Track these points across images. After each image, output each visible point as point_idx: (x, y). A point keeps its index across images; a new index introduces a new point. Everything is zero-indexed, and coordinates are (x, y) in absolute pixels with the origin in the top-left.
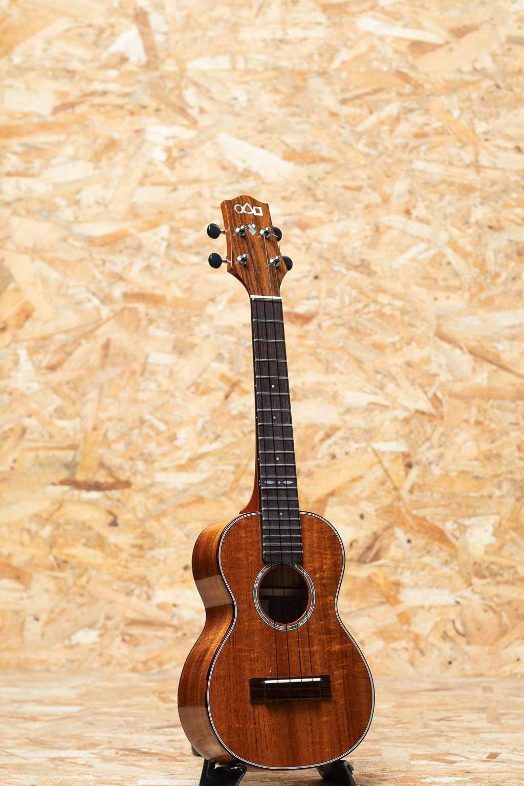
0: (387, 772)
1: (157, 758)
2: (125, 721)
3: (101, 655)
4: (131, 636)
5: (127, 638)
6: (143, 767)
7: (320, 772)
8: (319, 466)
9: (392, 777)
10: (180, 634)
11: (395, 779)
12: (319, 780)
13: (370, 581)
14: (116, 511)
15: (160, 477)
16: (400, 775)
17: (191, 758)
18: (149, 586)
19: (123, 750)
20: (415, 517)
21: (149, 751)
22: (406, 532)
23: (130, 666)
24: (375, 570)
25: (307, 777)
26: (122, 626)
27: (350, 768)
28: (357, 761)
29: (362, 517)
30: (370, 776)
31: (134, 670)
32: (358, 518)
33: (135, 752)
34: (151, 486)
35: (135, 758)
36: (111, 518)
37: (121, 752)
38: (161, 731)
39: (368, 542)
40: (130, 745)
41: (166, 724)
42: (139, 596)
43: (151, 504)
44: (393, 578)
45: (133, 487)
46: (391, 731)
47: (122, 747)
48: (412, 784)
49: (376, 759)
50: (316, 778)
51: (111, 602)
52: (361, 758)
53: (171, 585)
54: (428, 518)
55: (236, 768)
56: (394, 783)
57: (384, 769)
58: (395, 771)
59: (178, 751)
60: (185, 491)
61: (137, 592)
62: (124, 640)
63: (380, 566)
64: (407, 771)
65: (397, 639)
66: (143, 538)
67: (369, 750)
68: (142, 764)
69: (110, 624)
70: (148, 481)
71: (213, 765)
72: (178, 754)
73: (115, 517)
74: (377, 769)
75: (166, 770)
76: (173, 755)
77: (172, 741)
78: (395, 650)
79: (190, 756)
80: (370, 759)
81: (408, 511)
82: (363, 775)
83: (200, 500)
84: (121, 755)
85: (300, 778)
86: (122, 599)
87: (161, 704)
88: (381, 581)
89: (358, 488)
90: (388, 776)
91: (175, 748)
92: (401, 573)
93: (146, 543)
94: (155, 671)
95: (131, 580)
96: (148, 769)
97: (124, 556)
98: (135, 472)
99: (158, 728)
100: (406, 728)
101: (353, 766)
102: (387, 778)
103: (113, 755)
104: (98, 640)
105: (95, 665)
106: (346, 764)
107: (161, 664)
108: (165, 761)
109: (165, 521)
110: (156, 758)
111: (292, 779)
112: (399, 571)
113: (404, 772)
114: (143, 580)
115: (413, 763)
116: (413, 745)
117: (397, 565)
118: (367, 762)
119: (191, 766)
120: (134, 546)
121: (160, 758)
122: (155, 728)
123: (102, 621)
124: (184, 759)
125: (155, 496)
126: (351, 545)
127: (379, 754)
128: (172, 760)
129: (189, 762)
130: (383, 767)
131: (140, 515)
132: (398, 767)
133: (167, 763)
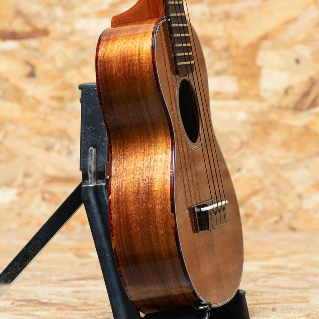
1: (56, 307)
3: (19, 215)
4: (51, 193)
5: (47, 196)
8: (250, 8)
14: (33, 61)
15: (80, 24)
19: (21, 301)
24: (312, 118)
26: (41, 183)
29: (297, 61)
32: (293, 63)
34: (72, 33)
35: (31, 308)
36: (28, 69)
37: (16, 303)
38: (68, 283)
39: (304, 88)
40: (29, 297)
42: (59, 152)
43: (70, 53)
45: (52, 35)
47: (21, 298)
49: (302, 306)
51: (29, 158)
57: (310, 314)
59: (82, 301)
61: (57, 146)
62: (44, 199)
66: (63, 89)
68: (37, 313)
69: (29, 181)
70: (67, 29)
72: (80, 304)
73: (33, 68)
74: (301, 314)
77: (78, 292)
84: (17, 306)
86: (41, 154)
89: (292, 31)
91: (79, 299)
95: (51, 134)
97: (42, 109)
98: (54, 20)
99: (66, 280)
103: (8, 306)
104: (17, 199)
105: (14, 225)
108: (64, 310)
110: (54, 308)
114: (63, 134)
119: (93, 315)
120: (54, 98)
121: (60, 308)
122: (63, 281)
123: (20, 178)
124: (86, 308)
125: (75, 44)
126: (286, 92)
127: (307, 300)
128: (72, 309)
129: (91, 311)
130: (308, 313)
131: (60, 64)
133: (66, 312)
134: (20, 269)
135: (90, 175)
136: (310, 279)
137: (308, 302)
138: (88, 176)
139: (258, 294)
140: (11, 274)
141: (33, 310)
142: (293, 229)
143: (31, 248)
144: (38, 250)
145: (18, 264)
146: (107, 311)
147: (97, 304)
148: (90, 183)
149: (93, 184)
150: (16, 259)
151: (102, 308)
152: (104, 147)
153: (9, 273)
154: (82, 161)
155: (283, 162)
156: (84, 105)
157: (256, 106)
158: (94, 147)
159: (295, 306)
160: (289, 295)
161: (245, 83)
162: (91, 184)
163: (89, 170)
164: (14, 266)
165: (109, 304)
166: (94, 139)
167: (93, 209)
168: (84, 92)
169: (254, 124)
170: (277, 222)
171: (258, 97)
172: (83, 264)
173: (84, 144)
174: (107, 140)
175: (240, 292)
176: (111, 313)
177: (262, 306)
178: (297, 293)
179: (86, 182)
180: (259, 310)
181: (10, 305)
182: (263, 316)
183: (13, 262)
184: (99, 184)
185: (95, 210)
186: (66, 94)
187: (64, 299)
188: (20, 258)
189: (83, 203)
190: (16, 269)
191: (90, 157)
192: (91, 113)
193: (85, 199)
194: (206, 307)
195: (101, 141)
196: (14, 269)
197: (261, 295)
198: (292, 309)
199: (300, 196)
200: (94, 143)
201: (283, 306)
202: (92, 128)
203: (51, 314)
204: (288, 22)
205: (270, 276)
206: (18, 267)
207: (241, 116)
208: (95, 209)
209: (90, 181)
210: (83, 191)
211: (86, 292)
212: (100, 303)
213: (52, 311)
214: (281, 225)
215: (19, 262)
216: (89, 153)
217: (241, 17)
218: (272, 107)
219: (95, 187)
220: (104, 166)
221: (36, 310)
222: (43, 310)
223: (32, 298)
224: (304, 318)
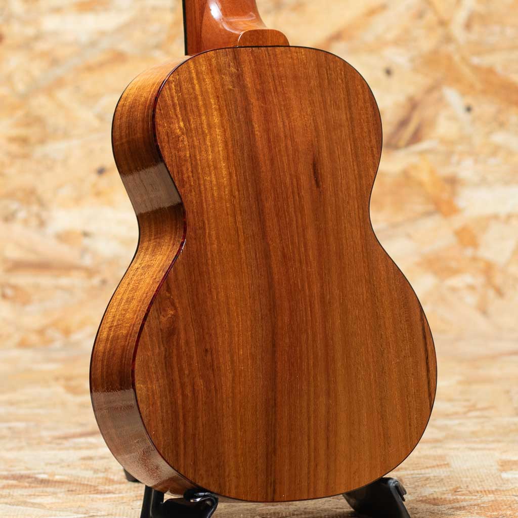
0: (463, 495)
1: (65, 488)
2: (10, 428)
4: (15, 288)
5: (9, 292)
6: (41, 506)
7: (348, 501)
9: (472, 502)
10: (96, 281)
11: (478, 505)
12: (347, 513)
13: (406, 177)
15: (50, 23)
16: (485, 499)
17: (122, 486)
18: (41, 203)
19: (6, 478)
20: (476, 69)
21: (51, 478)
22: (463, 94)
23: (16, 338)
24: (414, 160)
25: (325, 510)
27: (400, 491)
28: (410, 477)
29: (388, 72)
30: (435, 502)
31: (23, 344)
32: (382, 75)
33: (27, 480)
34: (38, 37)
35: (26, 492)
38: (67, 443)
39: (400, 114)
40: (19, 470)
41: (79, 430)
42: (26, 222)
43: (37, 69)
44: (446, 171)
45: (8, 41)
46: (460, 424)
47: (5, 473)
48: (509, 513)
49: (442, 472)
50: (341, 510)
52: (416, 472)
53: (78, 200)
54: (499, 69)
55: (198, 500)
56: (477, 513)
57: (457, 488)
58: (478, 492)
59: (101, 475)
60: (93, 44)
61: (22, 215)
62: (4, 296)
63: (422, 153)
64: (496, 490)
65: (455, 272)
66: (28, 125)
67: (427, 457)
68: (38, 500)
70: (30, 31)
71: (160, 495)
72: (101, 480)
74: (444, 489)
75: (81, 510)
76: (92, 483)
77: (91, 458)
78: (454, 290)
79: (121, 483)
80: (431, 473)
81: (464, 59)
82: (422, 501)
83: (119, 58)
84: (4, 487)
85: (312, 513)
87: (70, 398)
88: (424, 176)
89: (379, 26)
90: (464, 500)
91: (96, 471)
92: (459, 163)
93: (33, 132)
94: (58, 344)
95: (11, 196)
96: (51, 509)
98: (9, 18)
99: (66, 438)
100: (486, 417)
101: (404, 487)
102: (465, 504)
106: (392, 484)
107: (67, 332)
108: (78, 494)
109: (63, 95)
110: (63, 490)
111: (301, 514)
112: (455, 159)
113: (493, 492)
114: (30, 196)
115: (505, 475)
116: (500, 445)
117: (449, 149)
118: (427, 479)
119: (125, 500)
120: (13, 140)
121: (70, 489)
122: (59, 438)
124: (111, 488)
125: (44, 55)
127: (446, 463)
128: (90, 492)
129: (120, 493)
130: (454, 486)
131: (21, 87)
132: (480, 483)
133: (82, 496)
136: (440, 422)
137: (448, 465)
141: (30, 495)
160: (416, 453)
172: (83, 406)
178: (427, 450)
187: (73, 472)
201: (412, 475)
203: (60, 501)
204: (372, 12)
213: (60, 495)
221: (34, 495)
222: (45, 494)
223: (23, 472)
224: (450, 494)
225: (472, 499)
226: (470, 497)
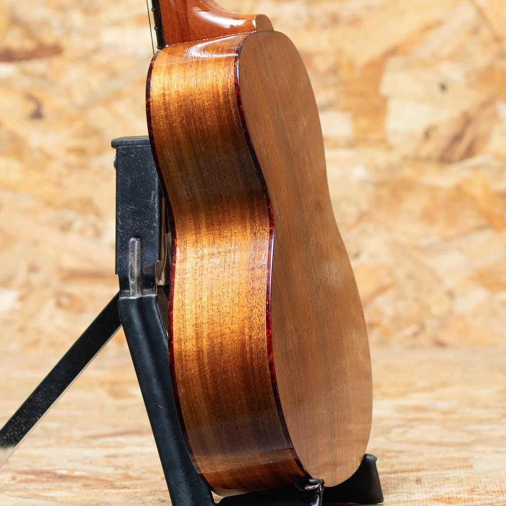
0: (479, 494)
1: (82, 482)
3: (22, 330)
4: (70, 297)
5: (64, 301)
6: (52, 499)
9: (487, 502)
13: (459, 193)
14: (38, 94)
15: (109, 36)
16: (501, 498)
19: (26, 473)
21: (70, 474)
24: (467, 174)
26: (55, 281)
29: (443, 87)
32: (435, 89)
33: (46, 475)
34: (97, 50)
35: (41, 486)
36: (31, 107)
37: (21, 477)
38: (99, 441)
39: (454, 129)
40: (38, 466)
41: (110, 430)
42: (82, 232)
43: (96, 81)
45: (67, 54)
47: (26, 469)
49: (462, 474)
51: (36, 243)
57: (475, 488)
58: (494, 492)
59: (121, 472)
61: (78, 224)
62: (59, 305)
63: (476, 168)
66: (85, 136)
68: (52, 494)
69: (36, 278)
70: (89, 44)
73: (39, 105)
74: (462, 489)
76: (111, 479)
77: (115, 456)
84: (21, 482)
86: (53, 237)
89: (436, 41)
90: (479, 499)
91: (116, 468)
95: (68, 205)
97: (55, 167)
98: (69, 30)
99: (95, 437)
103: (6, 482)
104: (18, 306)
105: (14, 347)
108: (94, 489)
109: (121, 107)
110: (79, 485)
114: (87, 205)
117: (502, 164)
119: (138, 495)
120: (71, 150)
121: (87, 484)
123: (22, 275)
124: (127, 483)
126: (427, 135)
127: (468, 464)
128: (106, 486)
129: (135, 488)
130: (472, 486)
131: (79, 99)
132: (499, 484)
133: (96, 491)
134: (25, 429)
135: (131, 282)
136: (472, 427)
137: (470, 467)
138: (129, 283)
139: (393, 454)
140: (11, 436)
141: (45, 489)
142: (441, 344)
143: (43, 396)
144: (53, 398)
145: (22, 421)
146: (160, 488)
147: (144, 476)
148: (131, 294)
149: (137, 295)
150: (19, 413)
151: (152, 483)
152: (152, 237)
153: (8, 434)
154: (118, 259)
155: (423, 242)
156: (121, 172)
157: (381, 158)
158: (137, 236)
159: (451, 474)
160: (441, 455)
161: (364, 122)
162: (133, 295)
163: (129, 273)
164: (17, 424)
165: (163, 476)
166: (136, 225)
167: (138, 334)
168: (119, 151)
169: (379, 185)
170: (416, 335)
171: (385, 144)
172: (122, 409)
173: (122, 233)
174: (158, 226)
175: (368, 457)
176: (166, 491)
177: (400, 475)
178: (453, 453)
179: (126, 293)
180: (396, 482)
181: (9, 481)
182: (403, 492)
183: (14, 417)
184: (146, 296)
185: (141, 336)
186: (91, 143)
187: (93, 468)
188: (25, 411)
189: (121, 325)
190: (19, 429)
191: (131, 253)
192: (131, 184)
193: (125, 319)
194: (316, 486)
195: (147, 227)
196: (16, 429)
197: (397, 457)
198: (446, 479)
199: (451, 294)
200: (137, 231)
201: (432, 475)
202: (133, 207)
203: (73, 495)
204: (428, 28)
205: (409, 424)
206: (22, 426)
207: (359, 172)
208: (139, 335)
209: (131, 290)
210: (122, 306)
211: (126, 456)
212: (148, 475)
213: (75, 490)
214: (423, 339)
215: (23, 418)
216: (129, 247)
217: (355, 21)
218: (405, 158)
219: (140, 299)
220: (153, 268)
221: (49, 489)
222: (61, 488)
223: (45, 468)
224: (466, 494)
225: (486, 499)
226: (486, 497)
